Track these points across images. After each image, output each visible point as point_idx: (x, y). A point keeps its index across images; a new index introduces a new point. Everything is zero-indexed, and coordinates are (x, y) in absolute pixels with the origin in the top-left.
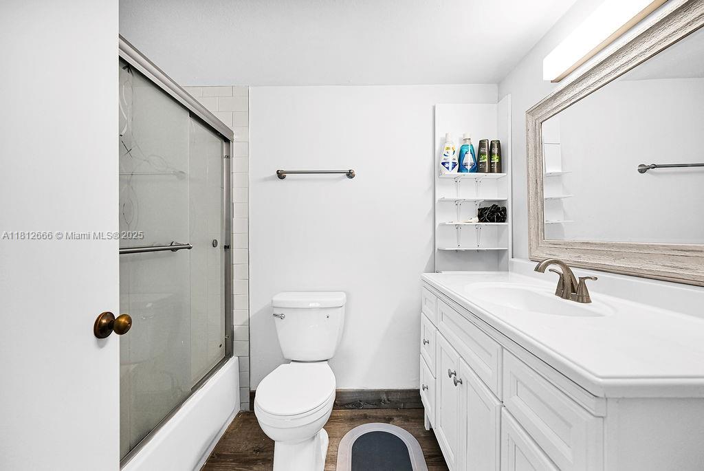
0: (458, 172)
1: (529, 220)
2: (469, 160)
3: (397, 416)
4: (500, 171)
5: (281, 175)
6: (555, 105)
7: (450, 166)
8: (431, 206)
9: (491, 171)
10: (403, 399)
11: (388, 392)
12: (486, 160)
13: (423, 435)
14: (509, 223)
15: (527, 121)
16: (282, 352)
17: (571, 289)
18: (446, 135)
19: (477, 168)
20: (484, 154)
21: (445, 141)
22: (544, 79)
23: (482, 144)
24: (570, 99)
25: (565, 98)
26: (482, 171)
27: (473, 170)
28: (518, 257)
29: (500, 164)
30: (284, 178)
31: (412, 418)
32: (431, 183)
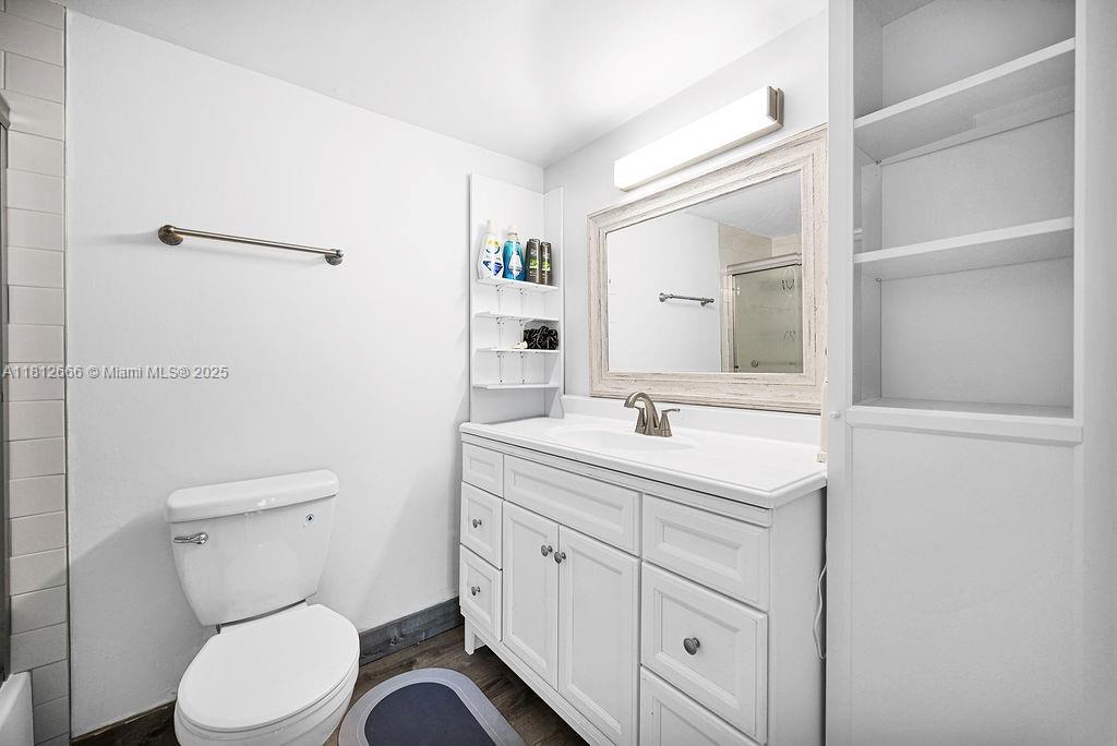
0: (504, 276)
1: (590, 347)
2: (516, 263)
3: (420, 655)
4: (550, 283)
5: (168, 236)
6: (624, 217)
7: (492, 266)
8: (464, 324)
9: (542, 282)
10: (425, 625)
11: (401, 623)
12: (537, 267)
13: (467, 664)
14: (559, 352)
15: (589, 226)
16: (194, 615)
17: (652, 424)
18: (489, 222)
19: (525, 275)
20: (534, 258)
21: (485, 231)
22: (616, 184)
23: (530, 245)
24: (642, 215)
25: (635, 213)
26: (532, 280)
27: (518, 278)
28: (570, 394)
29: (550, 274)
30: (176, 242)
31: (443, 648)
32: (464, 290)
